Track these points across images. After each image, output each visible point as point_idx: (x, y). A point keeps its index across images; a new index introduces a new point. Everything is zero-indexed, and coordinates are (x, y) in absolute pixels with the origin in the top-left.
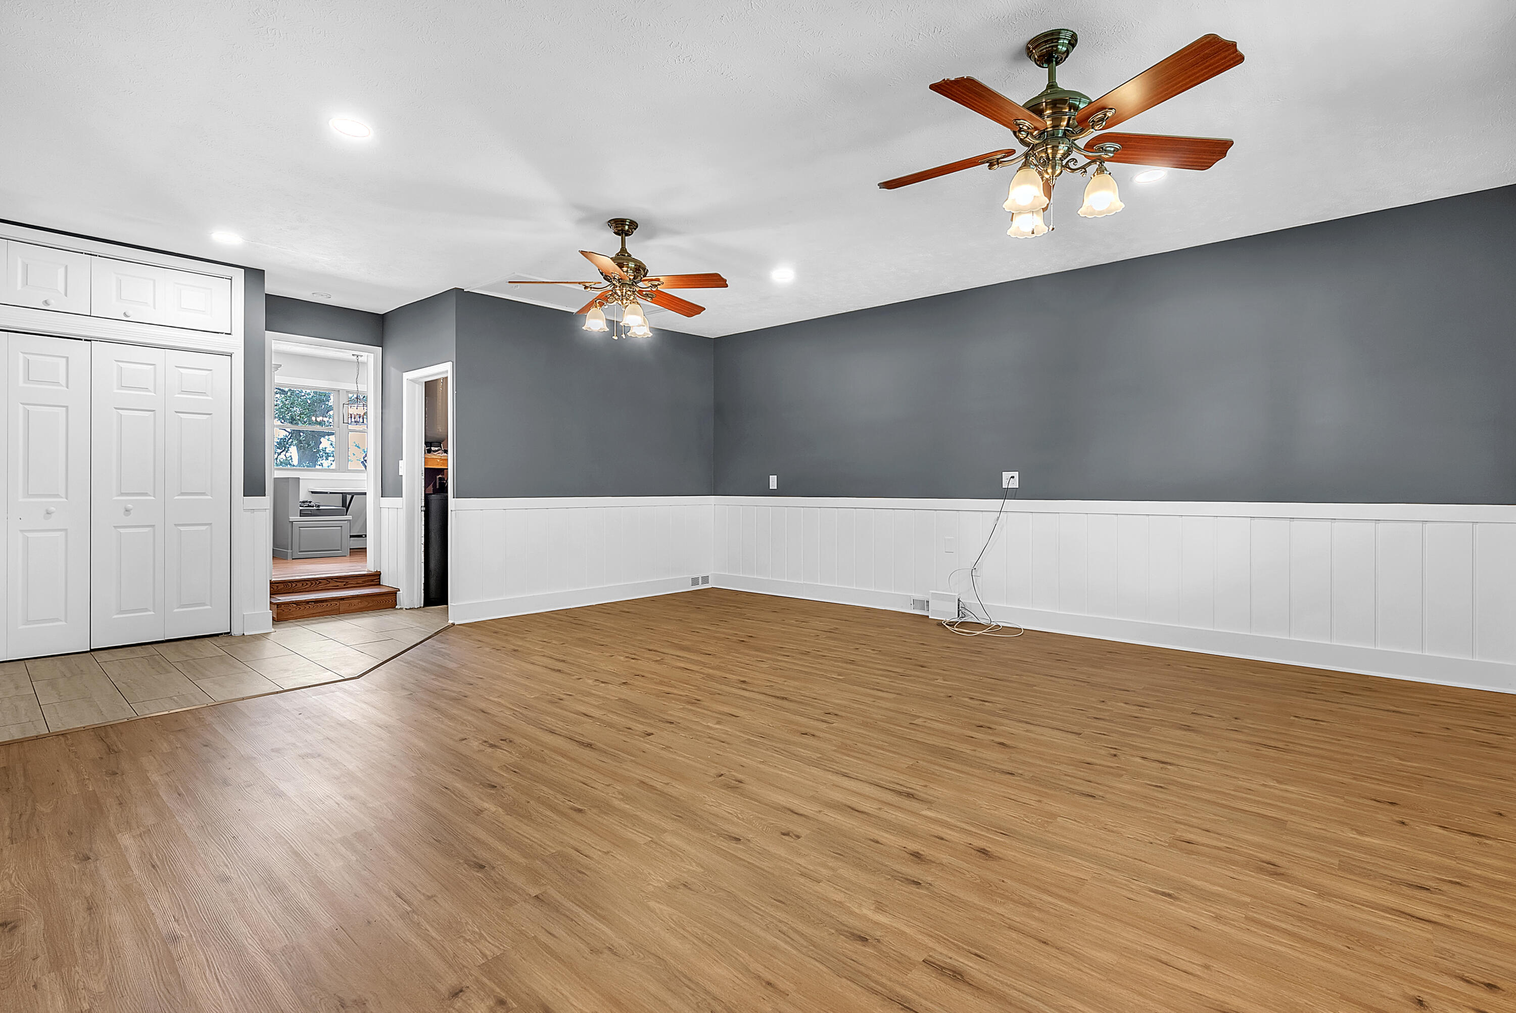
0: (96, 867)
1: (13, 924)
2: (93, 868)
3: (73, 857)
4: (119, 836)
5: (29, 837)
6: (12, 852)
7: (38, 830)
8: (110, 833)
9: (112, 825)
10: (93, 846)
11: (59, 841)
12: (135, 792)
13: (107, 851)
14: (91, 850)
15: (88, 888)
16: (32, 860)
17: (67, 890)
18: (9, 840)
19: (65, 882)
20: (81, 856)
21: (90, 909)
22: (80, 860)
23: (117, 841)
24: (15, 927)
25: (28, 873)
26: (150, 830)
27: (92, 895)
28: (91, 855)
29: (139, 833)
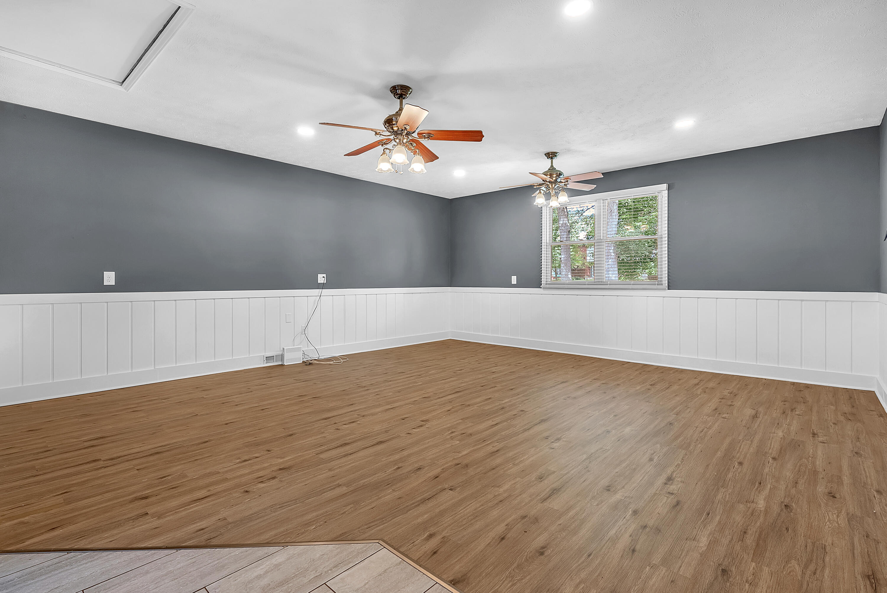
0: (785, 499)
1: (830, 495)
2: (786, 499)
3: (793, 511)
4: (763, 509)
5: (814, 544)
6: (826, 538)
7: (806, 547)
8: (766, 514)
9: (762, 519)
10: (779, 511)
11: (796, 527)
12: (729, 536)
13: (774, 504)
14: (782, 510)
15: (793, 491)
16: (815, 524)
17: (803, 496)
18: (827, 551)
19: (802, 500)
20: (789, 510)
21: (796, 483)
22: (790, 508)
23: (766, 506)
24: (829, 493)
25: (819, 516)
26: (746, 502)
27: (793, 488)
28: (783, 507)
29: (752, 504)
